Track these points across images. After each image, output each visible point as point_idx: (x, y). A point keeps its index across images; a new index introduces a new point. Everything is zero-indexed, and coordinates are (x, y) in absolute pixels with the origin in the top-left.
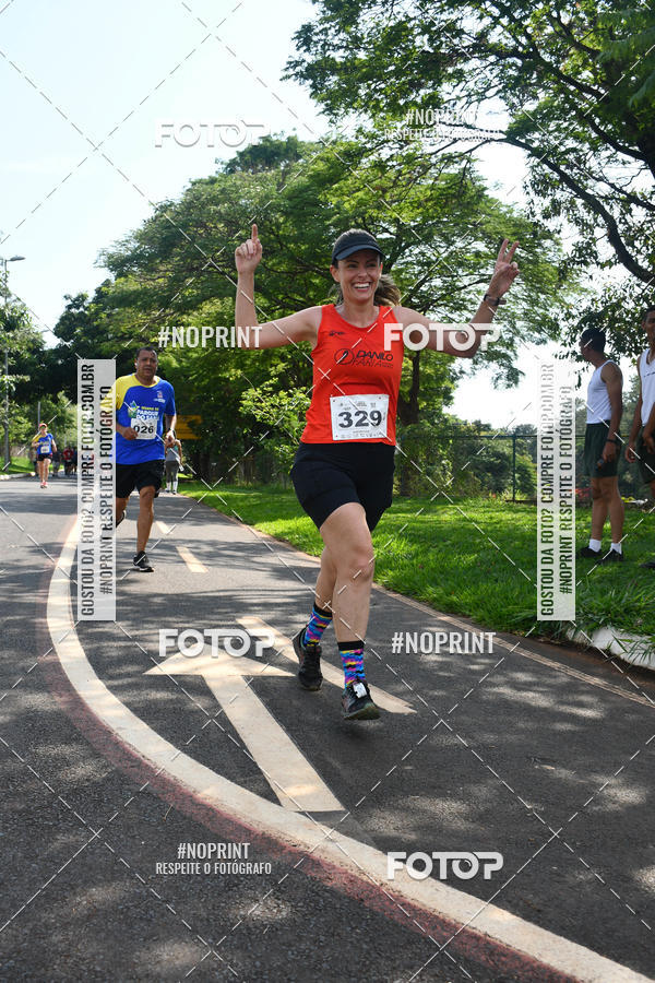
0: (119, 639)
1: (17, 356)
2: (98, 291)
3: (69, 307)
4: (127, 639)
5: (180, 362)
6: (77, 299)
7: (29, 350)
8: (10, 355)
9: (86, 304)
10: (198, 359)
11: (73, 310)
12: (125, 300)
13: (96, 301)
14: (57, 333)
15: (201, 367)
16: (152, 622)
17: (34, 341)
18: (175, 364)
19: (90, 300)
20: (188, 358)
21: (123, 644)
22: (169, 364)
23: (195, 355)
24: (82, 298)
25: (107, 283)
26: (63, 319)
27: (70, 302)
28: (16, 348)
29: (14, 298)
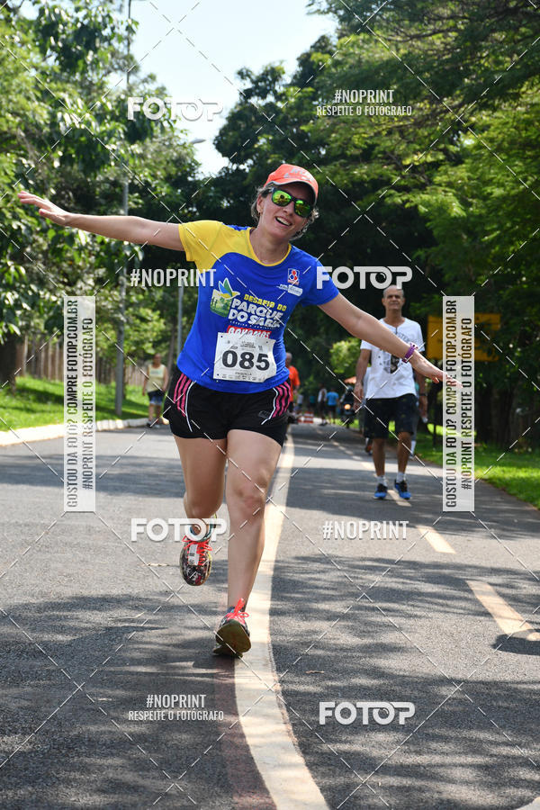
0: (386, 770)
1: (144, 190)
2: (305, 61)
3: (248, 94)
4: (401, 770)
5: (465, 204)
6: (263, 78)
7: (168, 179)
8: (133, 188)
9: (279, 88)
10: (503, 199)
11: (255, 101)
12: (367, 78)
13: (300, 81)
14: (223, 145)
15: (510, 215)
16: (446, 739)
17: (179, 162)
18: (456, 209)
19: (287, 78)
20: (486, 198)
21: (394, 781)
22: (442, 209)
23: (498, 192)
24: (273, 74)
25: (322, 45)
26: (234, 118)
27: (248, 85)
28: (145, 175)
29: (142, 74)
